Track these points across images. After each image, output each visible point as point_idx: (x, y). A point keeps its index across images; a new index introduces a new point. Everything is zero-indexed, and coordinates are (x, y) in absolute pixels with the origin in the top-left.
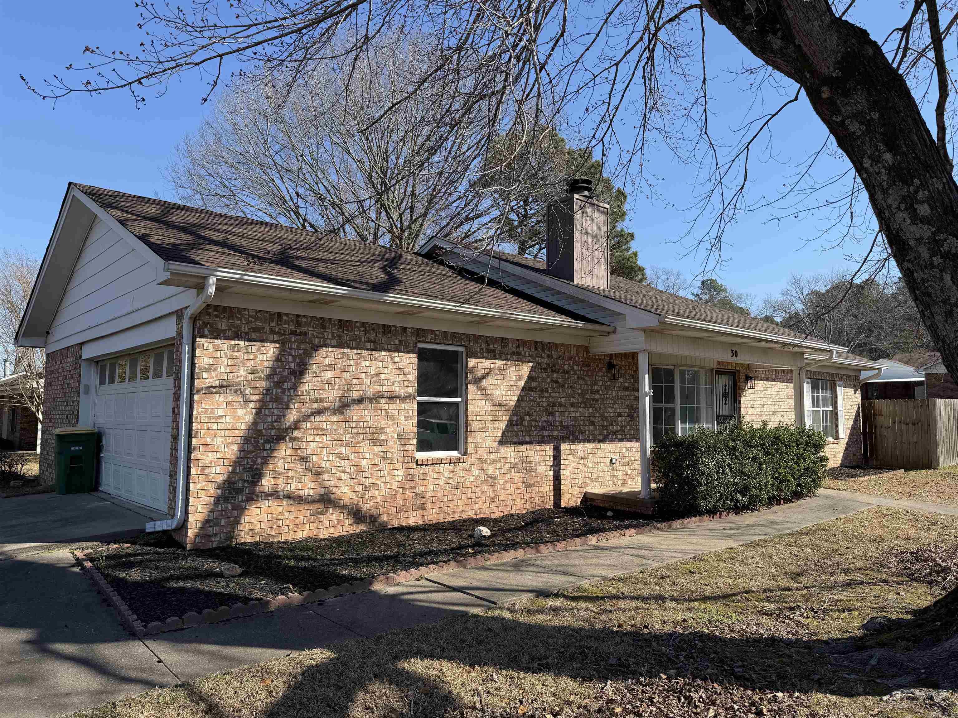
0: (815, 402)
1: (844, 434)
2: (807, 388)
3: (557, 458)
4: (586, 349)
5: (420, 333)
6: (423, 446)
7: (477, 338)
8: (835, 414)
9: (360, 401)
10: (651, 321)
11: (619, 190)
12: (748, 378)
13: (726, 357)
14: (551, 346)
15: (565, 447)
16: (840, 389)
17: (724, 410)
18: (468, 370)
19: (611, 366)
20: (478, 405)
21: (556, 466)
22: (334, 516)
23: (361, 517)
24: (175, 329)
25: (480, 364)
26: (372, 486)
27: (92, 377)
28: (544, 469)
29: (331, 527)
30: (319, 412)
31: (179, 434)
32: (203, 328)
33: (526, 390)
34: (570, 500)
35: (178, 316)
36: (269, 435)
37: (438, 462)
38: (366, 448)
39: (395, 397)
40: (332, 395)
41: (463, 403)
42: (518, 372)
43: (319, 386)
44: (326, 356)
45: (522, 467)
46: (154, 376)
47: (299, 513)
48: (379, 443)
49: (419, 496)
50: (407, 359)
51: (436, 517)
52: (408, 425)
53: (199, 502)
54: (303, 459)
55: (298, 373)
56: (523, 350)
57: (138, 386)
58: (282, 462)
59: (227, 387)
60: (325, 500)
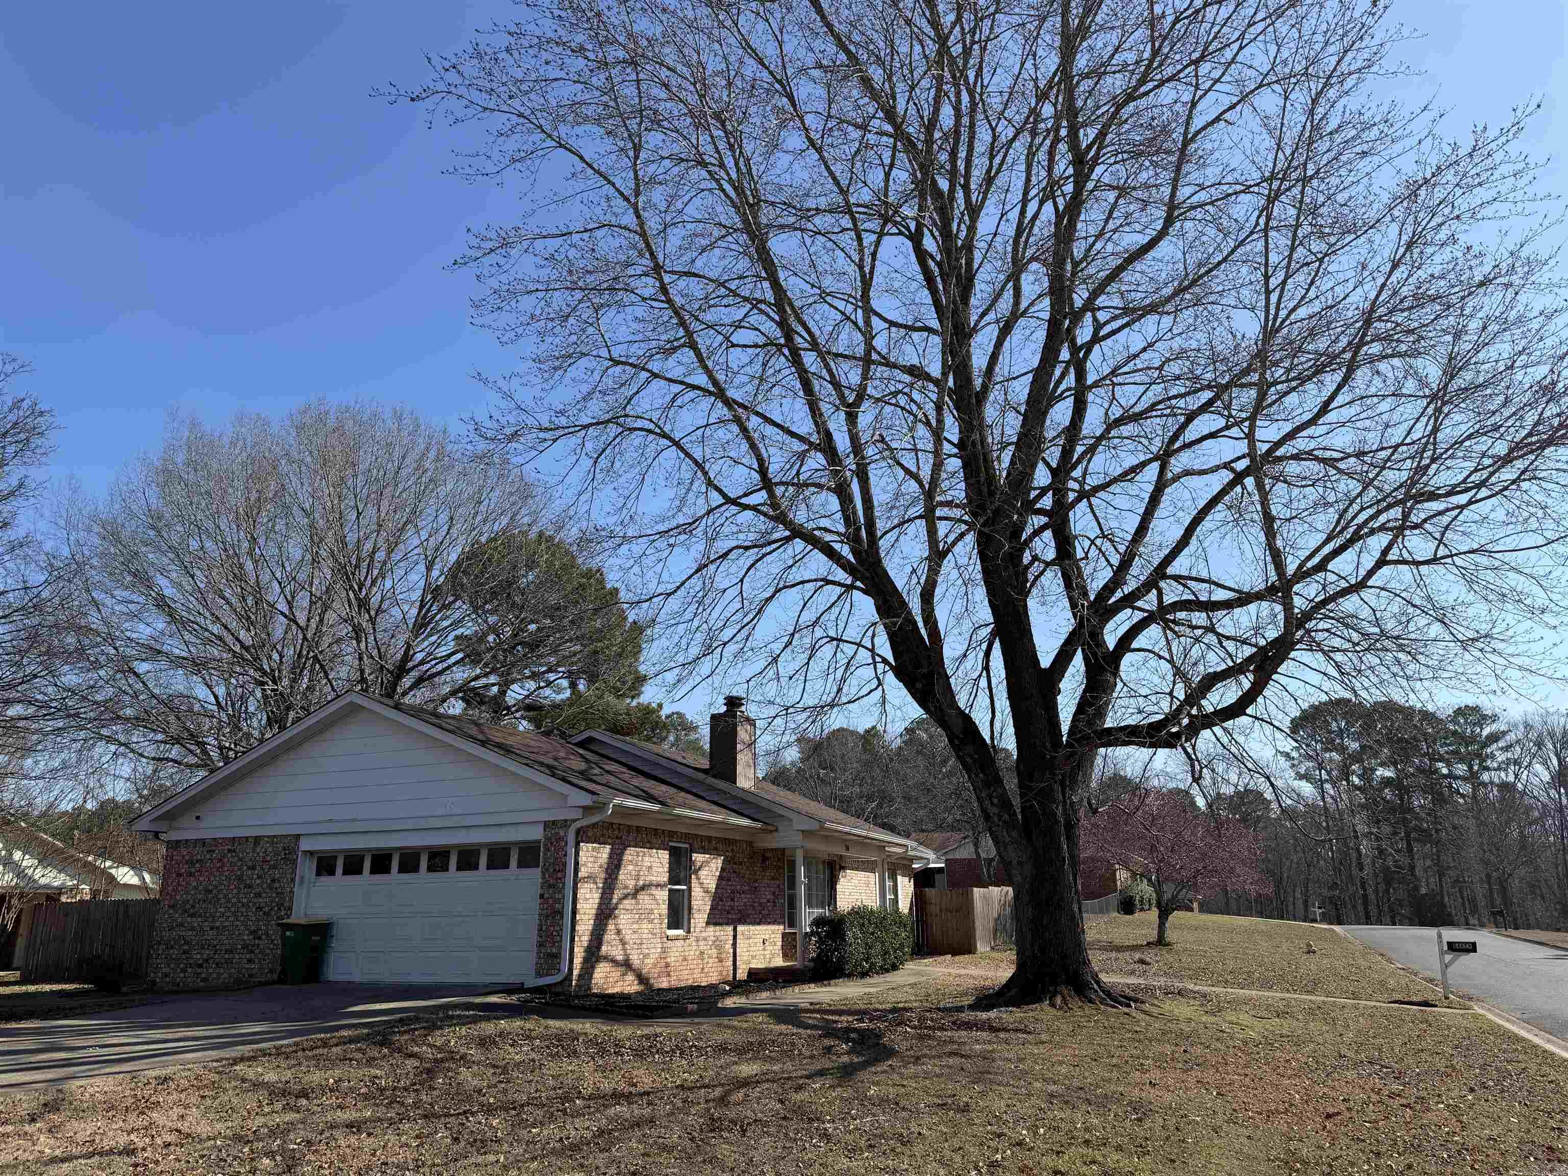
3: (735, 937)
4: (751, 843)
5: (672, 834)
6: (670, 927)
7: (697, 836)
9: (643, 888)
10: (815, 826)
12: (843, 868)
13: (841, 851)
14: (735, 841)
15: (740, 928)
16: (899, 878)
18: (692, 863)
19: (765, 859)
20: (697, 892)
21: (734, 945)
22: (630, 977)
23: (642, 979)
24: (536, 834)
25: (698, 858)
26: (646, 956)
27: (307, 868)
28: (728, 947)
29: (629, 985)
30: (626, 897)
31: (561, 913)
32: (583, 835)
33: (720, 878)
34: (742, 975)
35: (547, 825)
36: (605, 914)
37: (677, 938)
38: (645, 926)
39: (658, 885)
40: (631, 883)
41: (690, 889)
42: (716, 864)
43: (626, 877)
44: (630, 854)
45: (717, 944)
46: (459, 869)
47: (616, 973)
48: (651, 921)
49: (667, 965)
50: (664, 855)
51: (675, 983)
52: (664, 909)
53: (578, 961)
54: (619, 932)
55: (618, 867)
56: (720, 846)
57: (423, 878)
58: (610, 935)
59: (591, 878)
60: (627, 965)
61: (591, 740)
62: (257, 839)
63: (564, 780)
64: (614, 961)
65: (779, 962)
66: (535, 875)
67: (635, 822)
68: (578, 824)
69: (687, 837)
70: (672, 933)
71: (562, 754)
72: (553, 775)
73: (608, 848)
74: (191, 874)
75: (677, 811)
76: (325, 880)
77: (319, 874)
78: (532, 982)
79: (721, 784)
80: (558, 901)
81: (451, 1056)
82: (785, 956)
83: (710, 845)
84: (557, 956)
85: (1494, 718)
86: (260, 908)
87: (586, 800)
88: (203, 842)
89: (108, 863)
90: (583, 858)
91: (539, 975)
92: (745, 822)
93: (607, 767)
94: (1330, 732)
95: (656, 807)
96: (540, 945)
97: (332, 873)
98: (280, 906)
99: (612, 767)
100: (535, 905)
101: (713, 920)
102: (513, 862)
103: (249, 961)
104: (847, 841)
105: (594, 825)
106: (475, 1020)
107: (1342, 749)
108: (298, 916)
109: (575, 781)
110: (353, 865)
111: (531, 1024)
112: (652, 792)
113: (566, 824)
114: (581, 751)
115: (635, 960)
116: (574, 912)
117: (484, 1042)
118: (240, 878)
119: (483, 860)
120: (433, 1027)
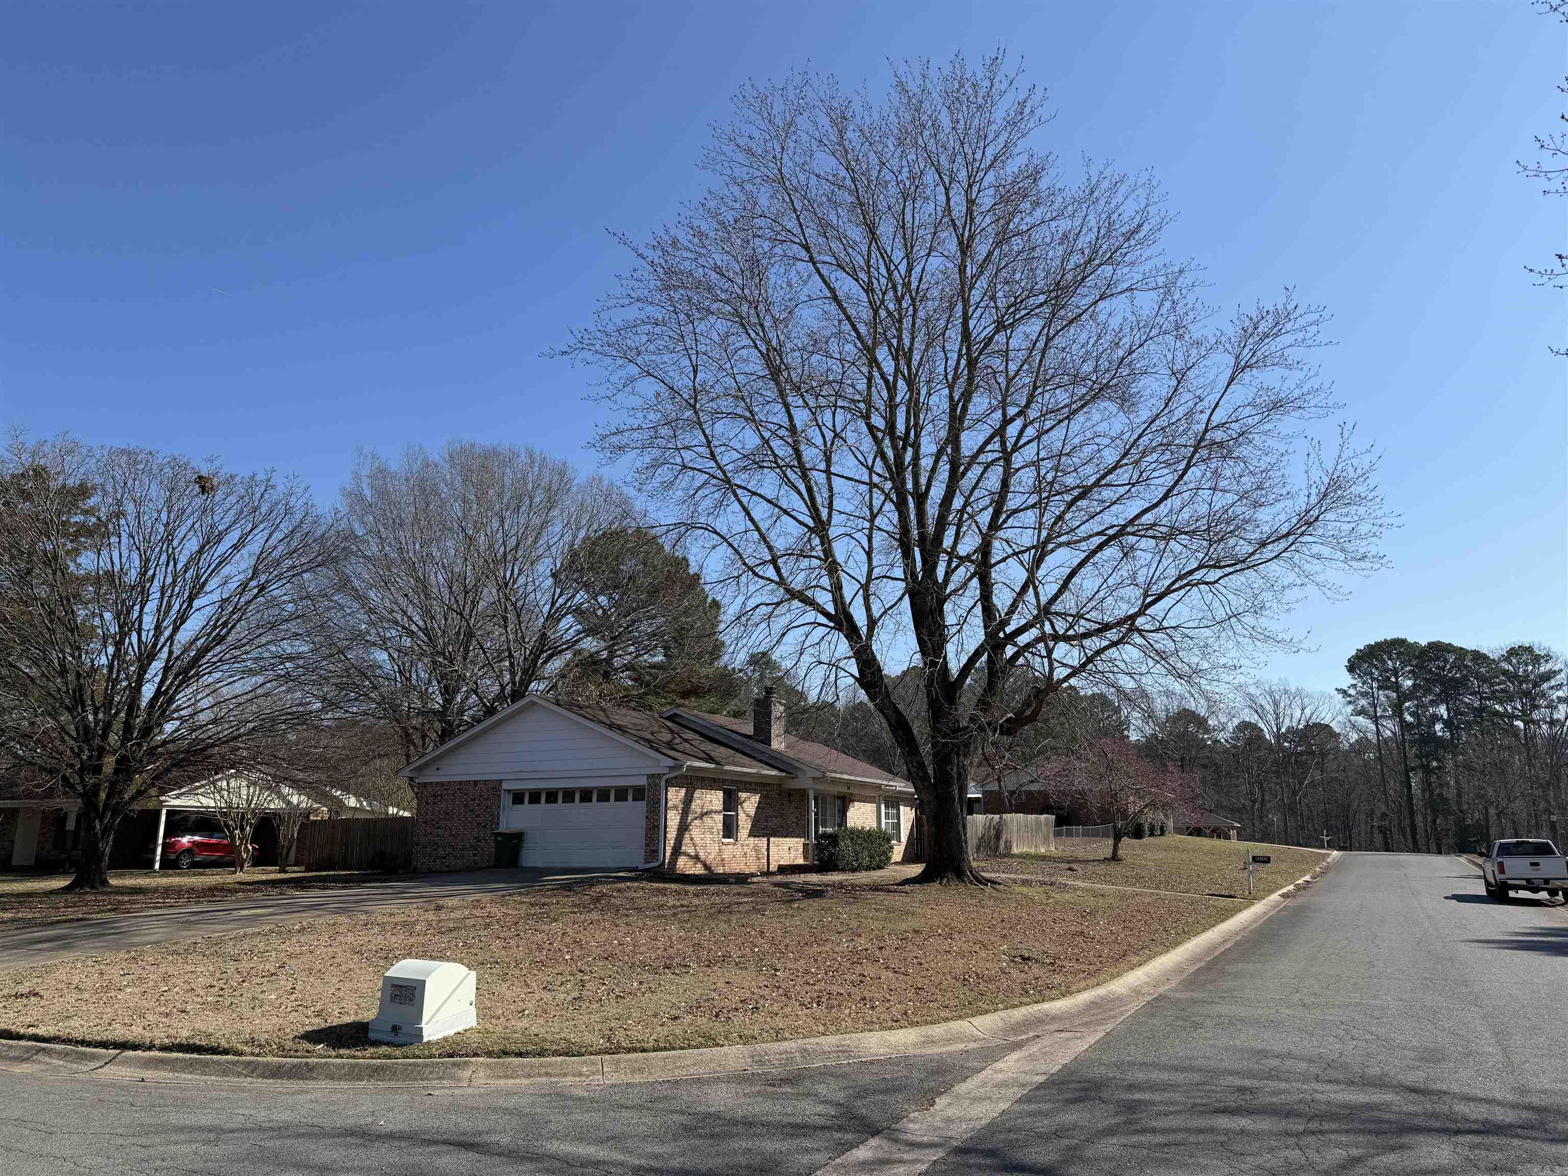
0: (887, 816)
1: (904, 838)
2: (883, 806)
3: (768, 845)
4: (780, 785)
5: (724, 781)
6: (724, 837)
7: (741, 782)
8: (898, 824)
9: (706, 813)
10: (818, 774)
11: (714, 600)
12: (853, 801)
13: (845, 790)
14: (768, 785)
15: (772, 839)
16: (902, 808)
17: (838, 820)
18: (739, 798)
19: (790, 795)
20: (742, 816)
21: (768, 849)
22: (699, 866)
23: (706, 867)
24: (643, 781)
25: (743, 795)
26: (710, 854)
27: (507, 800)
28: (764, 851)
29: (699, 870)
30: (696, 818)
31: (658, 827)
32: (670, 783)
33: (758, 808)
34: (773, 868)
35: (650, 776)
36: (683, 828)
37: (729, 844)
38: (708, 836)
39: (716, 812)
40: (699, 811)
41: (737, 815)
42: (755, 799)
43: (696, 806)
44: (697, 793)
45: (756, 849)
46: (598, 801)
47: (691, 863)
48: (712, 833)
49: (723, 860)
50: (720, 794)
51: (728, 871)
52: (720, 826)
53: (668, 854)
54: (692, 839)
55: (691, 801)
56: (758, 788)
57: (577, 806)
58: (686, 840)
59: (675, 807)
60: (697, 858)
61: (675, 715)
62: (476, 782)
63: (658, 751)
64: (689, 855)
65: (801, 861)
66: (641, 807)
67: (700, 775)
68: (666, 777)
69: (734, 782)
70: (725, 840)
71: (656, 729)
72: (652, 748)
73: (683, 791)
74: (435, 803)
75: (727, 768)
76: (518, 806)
77: (514, 803)
78: (642, 866)
79: (761, 747)
80: (656, 820)
81: (605, 895)
82: (805, 858)
83: (751, 785)
84: (657, 851)
85: (1548, 657)
86: (479, 824)
87: (671, 763)
88: (442, 784)
89: (339, 793)
90: (669, 797)
91: (646, 862)
92: (774, 773)
93: (685, 736)
94: (1387, 671)
95: (713, 766)
96: (647, 845)
97: (522, 802)
98: (492, 822)
99: (689, 735)
100: (643, 822)
101: (752, 834)
102: (630, 797)
103: (475, 855)
104: (848, 784)
105: (676, 777)
106: (614, 882)
107: (1397, 687)
108: (503, 829)
109: (664, 751)
110: (535, 797)
111: (643, 884)
112: (713, 754)
113: (660, 776)
114: (669, 724)
115: (702, 855)
116: (666, 827)
117: (619, 891)
118: (466, 806)
119: (612, 797)
120: (592, 885)
